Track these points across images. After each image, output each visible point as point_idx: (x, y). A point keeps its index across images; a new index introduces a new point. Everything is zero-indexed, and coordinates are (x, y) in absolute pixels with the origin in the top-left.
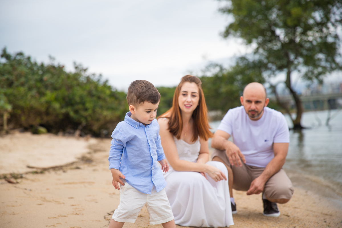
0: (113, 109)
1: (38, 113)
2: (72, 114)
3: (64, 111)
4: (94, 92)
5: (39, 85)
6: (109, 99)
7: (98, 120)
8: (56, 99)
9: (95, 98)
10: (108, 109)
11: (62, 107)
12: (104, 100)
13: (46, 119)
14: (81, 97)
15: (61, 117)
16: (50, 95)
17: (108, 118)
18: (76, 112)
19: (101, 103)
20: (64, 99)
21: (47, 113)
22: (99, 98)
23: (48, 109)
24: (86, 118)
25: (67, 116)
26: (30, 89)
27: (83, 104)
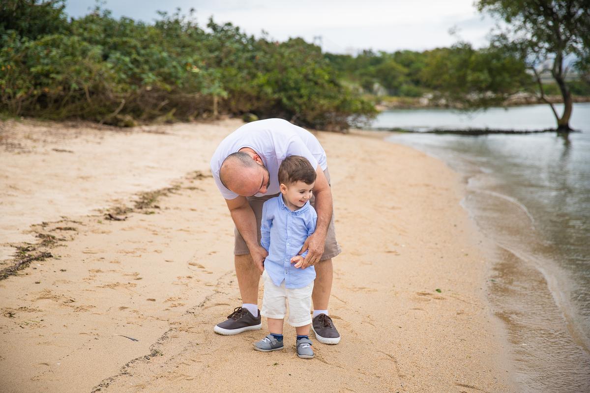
0: (330, 97)
1: (249, 98)
2: (285, 100)
3: (276, 96)
4: (311, 77)
5: (250, 64)
6: (326, 85)
7: (313, 109)
8: (268, 83)
9: (312, 84)
10: (326, 97)
11: (274, 92)
12: (322, 86)
13: (257, 104)
14: (296, 82)
15: (273, 103)
16: (262, 78)
17: (325, 108)
18: (290, 98)
19: (318, 90)
20: (277, 82)
21: (258, 98)
22: (316, 83)
23: (259, 92)
24: (300, 106)
25: (279, 102)
26: (240, 68)
27: (298, 90)
